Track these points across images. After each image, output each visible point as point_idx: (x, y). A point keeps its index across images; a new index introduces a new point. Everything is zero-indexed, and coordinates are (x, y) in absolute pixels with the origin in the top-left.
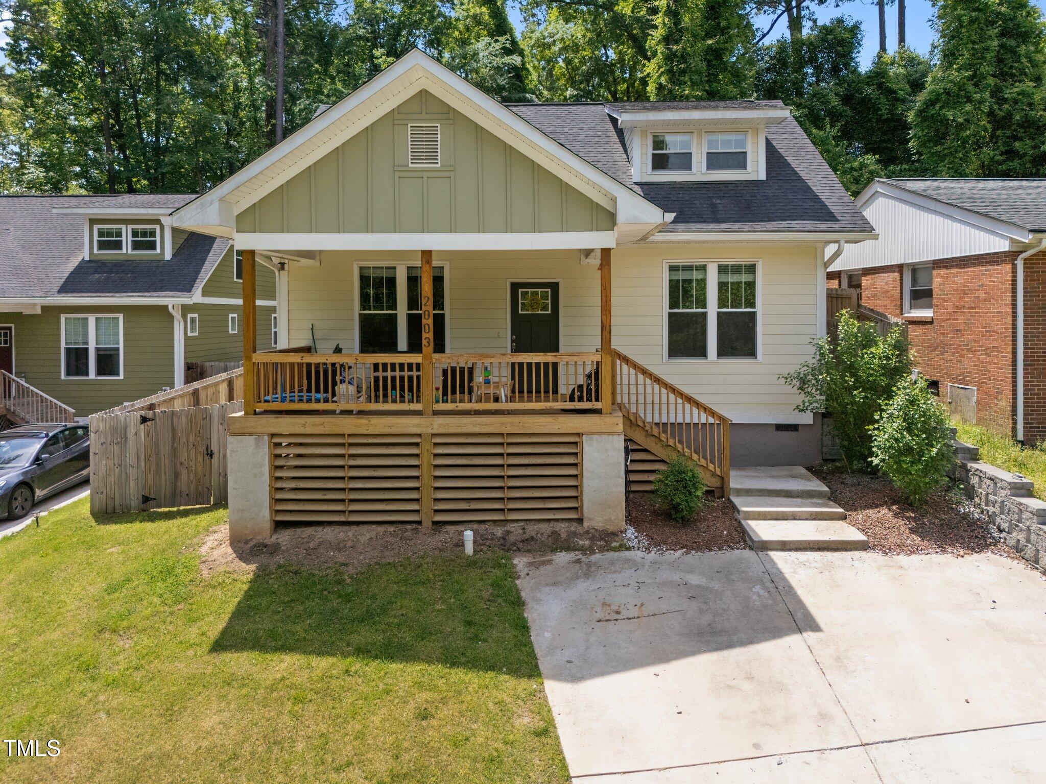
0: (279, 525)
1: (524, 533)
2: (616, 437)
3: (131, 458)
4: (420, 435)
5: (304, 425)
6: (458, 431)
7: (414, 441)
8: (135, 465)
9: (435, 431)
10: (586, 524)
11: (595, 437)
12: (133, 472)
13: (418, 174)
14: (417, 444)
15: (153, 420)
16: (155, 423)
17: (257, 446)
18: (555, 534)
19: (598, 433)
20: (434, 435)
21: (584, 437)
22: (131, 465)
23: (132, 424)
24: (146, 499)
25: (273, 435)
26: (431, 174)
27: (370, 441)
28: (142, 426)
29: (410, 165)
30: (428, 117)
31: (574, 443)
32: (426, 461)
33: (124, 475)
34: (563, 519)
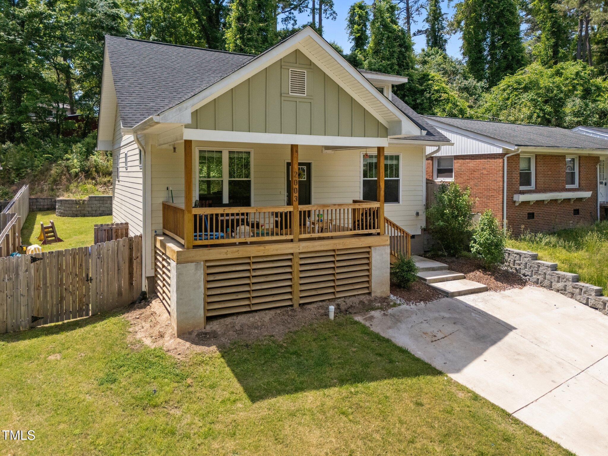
0: (209, 319)
1: (347, 304)
2: (386, 247)
3: (22, 289)
4: (292, 254)
5: (226, 253)
6: (312, 250)
7: (290, 258)
8: (26, 294)
9: (300, 251)
10: (373, 295)
11: (377, 248)
12: (23, 300)
13: (295, 100)
14: (290, 260)
15: (41, 259)
16: (44, 263)
17: (196, 269)
18: (362, 302)
19: (379, 246)
20: (300, 253)
21: (372, 248)
22: (21, 295)
23: (23, 263)
24: (35, 319)
25: (206, 261)
26: (301, 100)
27: (265, 259)
28: (32, 265)
29: (290, 94)
30: (300, 66)
31: (367, 252)
32: (297, 268)
33: (15, 303)
34: (361, 294)
